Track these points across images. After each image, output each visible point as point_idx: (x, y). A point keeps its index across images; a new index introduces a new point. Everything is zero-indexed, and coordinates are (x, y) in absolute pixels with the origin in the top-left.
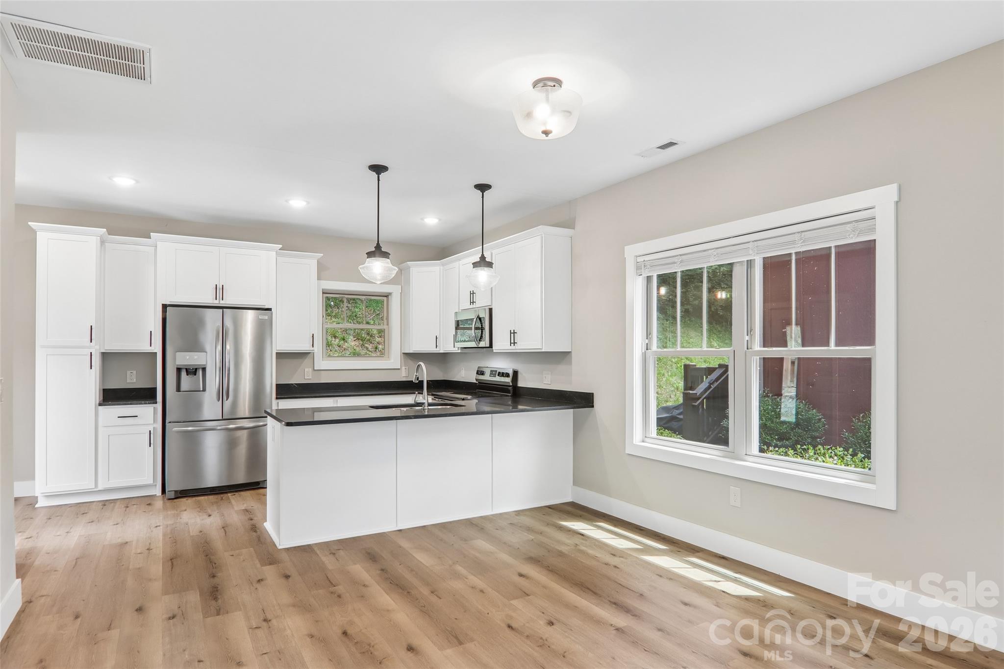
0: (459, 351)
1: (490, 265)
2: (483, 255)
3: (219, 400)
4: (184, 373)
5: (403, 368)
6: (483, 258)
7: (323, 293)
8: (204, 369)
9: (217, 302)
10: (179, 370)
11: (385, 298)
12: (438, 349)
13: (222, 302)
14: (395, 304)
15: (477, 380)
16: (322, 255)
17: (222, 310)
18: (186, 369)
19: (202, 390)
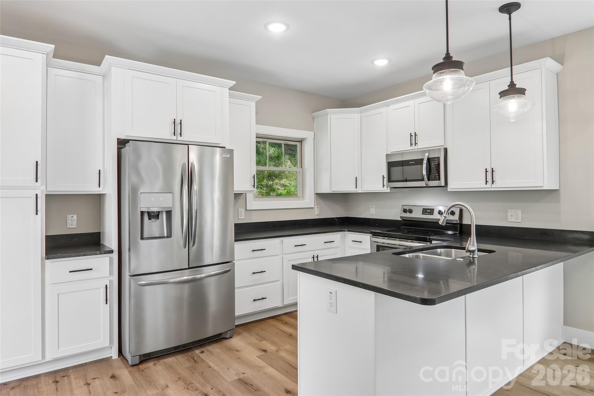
0: (389, 191)
1: (522, 91)
2: (512, 82)
3: (185, 247)
4: (146, 217)
5: (316, 207)
6: (512, 85)
7: (256, 137)
8: (169, 213)
9: (174, 138)
10: (142, 213)
11: (298, 144)
12: (356, 190)
13: (180, 138)
14: (308, 149)
15: (401, 217)
16: (261, 97)
17: (187, 146)
18: (148, 212)
19: (166, 235)
